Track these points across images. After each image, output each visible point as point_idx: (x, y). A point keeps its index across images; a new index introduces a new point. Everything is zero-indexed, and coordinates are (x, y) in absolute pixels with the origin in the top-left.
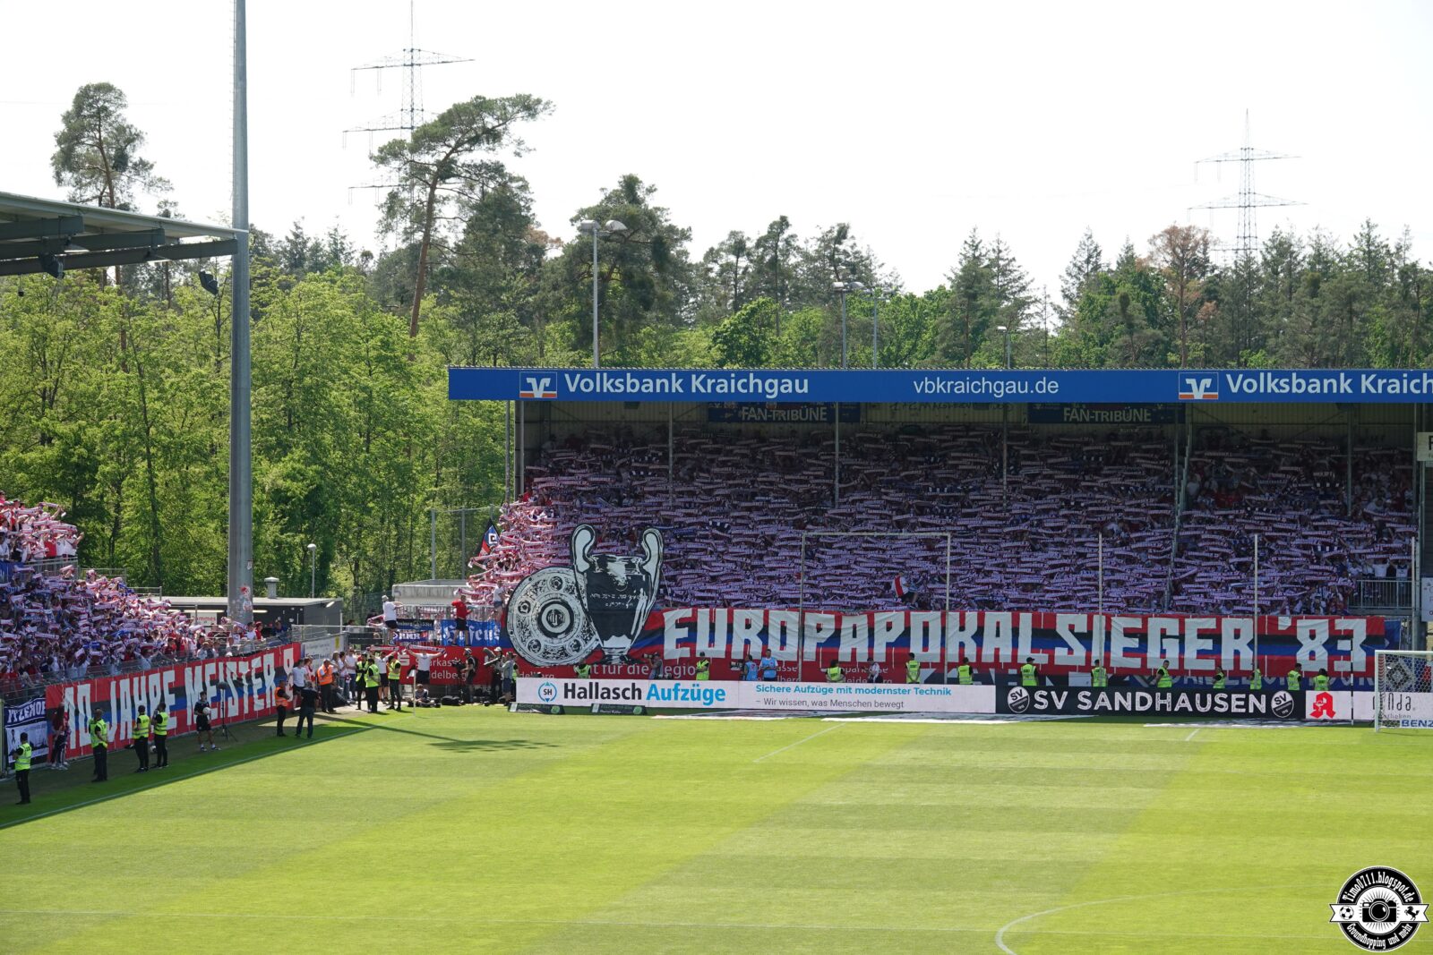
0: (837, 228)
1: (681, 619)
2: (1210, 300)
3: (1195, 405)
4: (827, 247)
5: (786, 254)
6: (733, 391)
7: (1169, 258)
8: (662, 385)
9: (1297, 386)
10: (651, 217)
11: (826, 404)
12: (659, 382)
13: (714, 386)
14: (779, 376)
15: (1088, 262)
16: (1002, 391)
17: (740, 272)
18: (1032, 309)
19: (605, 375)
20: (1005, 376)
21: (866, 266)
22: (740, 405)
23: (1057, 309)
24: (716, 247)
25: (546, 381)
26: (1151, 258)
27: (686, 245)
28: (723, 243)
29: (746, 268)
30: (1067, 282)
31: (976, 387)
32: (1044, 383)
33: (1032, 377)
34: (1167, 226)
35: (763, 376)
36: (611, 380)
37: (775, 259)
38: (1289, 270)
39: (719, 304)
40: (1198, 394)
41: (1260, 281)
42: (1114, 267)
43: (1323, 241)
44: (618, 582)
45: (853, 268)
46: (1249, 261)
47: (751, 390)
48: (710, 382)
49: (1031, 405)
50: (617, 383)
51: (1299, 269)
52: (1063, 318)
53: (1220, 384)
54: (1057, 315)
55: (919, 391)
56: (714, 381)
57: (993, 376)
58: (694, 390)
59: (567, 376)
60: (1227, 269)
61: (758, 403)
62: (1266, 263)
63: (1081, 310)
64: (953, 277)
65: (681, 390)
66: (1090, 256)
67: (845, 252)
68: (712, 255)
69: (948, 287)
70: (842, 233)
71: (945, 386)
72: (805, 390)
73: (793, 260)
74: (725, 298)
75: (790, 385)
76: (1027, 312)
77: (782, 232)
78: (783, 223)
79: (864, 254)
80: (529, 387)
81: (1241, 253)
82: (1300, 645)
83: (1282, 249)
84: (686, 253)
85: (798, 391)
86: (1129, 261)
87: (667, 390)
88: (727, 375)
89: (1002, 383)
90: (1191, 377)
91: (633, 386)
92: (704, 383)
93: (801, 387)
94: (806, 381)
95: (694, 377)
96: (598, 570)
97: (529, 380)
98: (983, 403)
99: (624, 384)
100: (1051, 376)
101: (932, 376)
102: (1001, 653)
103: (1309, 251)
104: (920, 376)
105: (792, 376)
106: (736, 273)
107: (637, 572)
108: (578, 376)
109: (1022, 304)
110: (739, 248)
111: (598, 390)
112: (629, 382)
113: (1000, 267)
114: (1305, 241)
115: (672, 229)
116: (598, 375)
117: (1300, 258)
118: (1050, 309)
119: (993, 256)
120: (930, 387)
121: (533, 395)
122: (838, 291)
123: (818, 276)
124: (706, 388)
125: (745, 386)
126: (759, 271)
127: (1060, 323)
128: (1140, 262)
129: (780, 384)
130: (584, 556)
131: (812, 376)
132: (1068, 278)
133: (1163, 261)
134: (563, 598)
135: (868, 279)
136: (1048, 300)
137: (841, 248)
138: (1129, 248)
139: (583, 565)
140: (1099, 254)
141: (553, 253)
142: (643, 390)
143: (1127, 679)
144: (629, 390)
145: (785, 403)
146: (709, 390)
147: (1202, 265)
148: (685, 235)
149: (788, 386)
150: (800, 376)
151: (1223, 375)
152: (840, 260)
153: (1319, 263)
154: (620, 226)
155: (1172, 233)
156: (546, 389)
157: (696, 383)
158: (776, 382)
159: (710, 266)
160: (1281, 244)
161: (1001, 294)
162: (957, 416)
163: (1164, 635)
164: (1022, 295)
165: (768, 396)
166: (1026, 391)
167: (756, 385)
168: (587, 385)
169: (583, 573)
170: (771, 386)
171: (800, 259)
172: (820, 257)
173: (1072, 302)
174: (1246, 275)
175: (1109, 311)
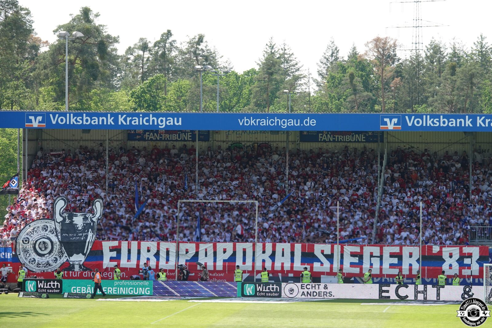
0: (198, 37)
1: (112, 247)
2: (397, 77)
3: (388, 132)
4: (192, 47)
5: (170, 50)
6: (141, 124)
7: (376, 54)
8: (103, 120)
9: (443, 123)
10: (98, 30)
11: (192, 132)
12: (101, 119)
13: (131, 121)
14: (166, 116)
15: (332, 56)
16: (286, 124)
17: (145, 60)
18: (302, 81)
19: (72, 115)
20: (287, 117)
21: (213, 58)
22: (145, 131)
23: (315, 81)
24: (132, 46)
25: (40, 118)
26: (366, 54)
27: (116, 45)
28: (136, 44)
29: (148, 58)
30: (320, 67)
31: (272, 122)
32: (308, 120)
33: (302, 117)
34: (375, 37)
35: (157, 116)
36: (75, 118)
37: (164, 54)
38: (439, 61)
39: (133, 77)
40: (391, 127)
41: (424, 67)
42: (346, 58)
43: (457, 46)
45: (206, 58)
46: (418, 56)
47: (151, 124)
48: (128, 119)
49: (301, 132)
50: (78, 119)
51: (445, 60)
52: (319, 86)
53: (402, 121)
54: (315, 85)
55: (241, 124)
56: (131, 118)
57: (281, 116)
58: (120, 123)
59: (51, 115)
60: (406, 60)
61: (155, 131)
62: (427, 57)
63: (328, 82)
64: (260, 64)
65: (113, 123)
66: (333, 53)
67: (202, 49)
68: (130, 50)
69: (257, 68)
70: (201, 39)
71: (255, 122)
72: (180, 123)
73: (174, 54)
74: (137, 74)
75: (172, 121)
76: (300, 82)
77: (168, 38)
78: (169, 33)
79: (212, 51)
80: (30, 121)
81: (414, 51)
82: (444, 261)
83: (436, 49)
84: (116, 50)
85: (176, 124)
86: (354, 55)
87: (105, 123)
88: (138, 115)
89: (286, 120)
90: (387, 117)
91: (87, 121)
92: (125, 120)
93: (178, 122)
94: (180, 119)
95: (120, 116)
97: (30, 117)
98: (276, 131)
99: (82, 120)
100: (312, 117)
101: (248, 116)
102: (285, 265)
103: (451, 51)
104: (242, 116)
105: (173, 116)
106: (143, 61)
108: (57, 115)
109: (297, 78)
110: (144, 47)
111: (68, 123)
112: (85, 119)
113: (285, 58)
114: (448, 46)
115: (109, 37)
116: (68, 115)
117: (445, 54)
118: (311, 81)
119: (281, 52)
120: (247, 122)
121: (32, 125)
122: (198, 71)
123: (187, 63)
124: (126, 122)
125: (148, 121)
126: (156, 60)
127: (317, 89)
128: (360, 57)
129: (166, 120)
131: (184, 116)
132: (321, 65)
133: (371, 56)
134: (48, 235)
135: (214, 65)
136: (311, 76)
137: (200, 47)
138: (354, 48)
140: (338, 51)
141: (44, 49)
142: (93, 123)
143: (353, 279)
144: (85, 123)
145: (169, 131)
146: (128, 124)
147: (392, 58)
148: (116, 40)
149: (171, 122)
150: (177, 116)
151: (404, 116)
152: (199, 54)
153: (455, 57)
154: (80, 34)
155: (377, 40)
156: (39, 122)
157: (121, 120)
158: (164, 119)
159: (129, 56)
160: (435, 47)
161: (286, 73)
162: (262, 138)
163: (372, 256)
164: (297, 73)
165: (160, 127)
166: (299, 124)
167: (153, 121)
168: (62, 120)
169: (59, 223)
170: (162, 121)
171: (177, 53)
172: (189, 52)
173: (323, 77)
174: (417, 64)
175: (343, 82)
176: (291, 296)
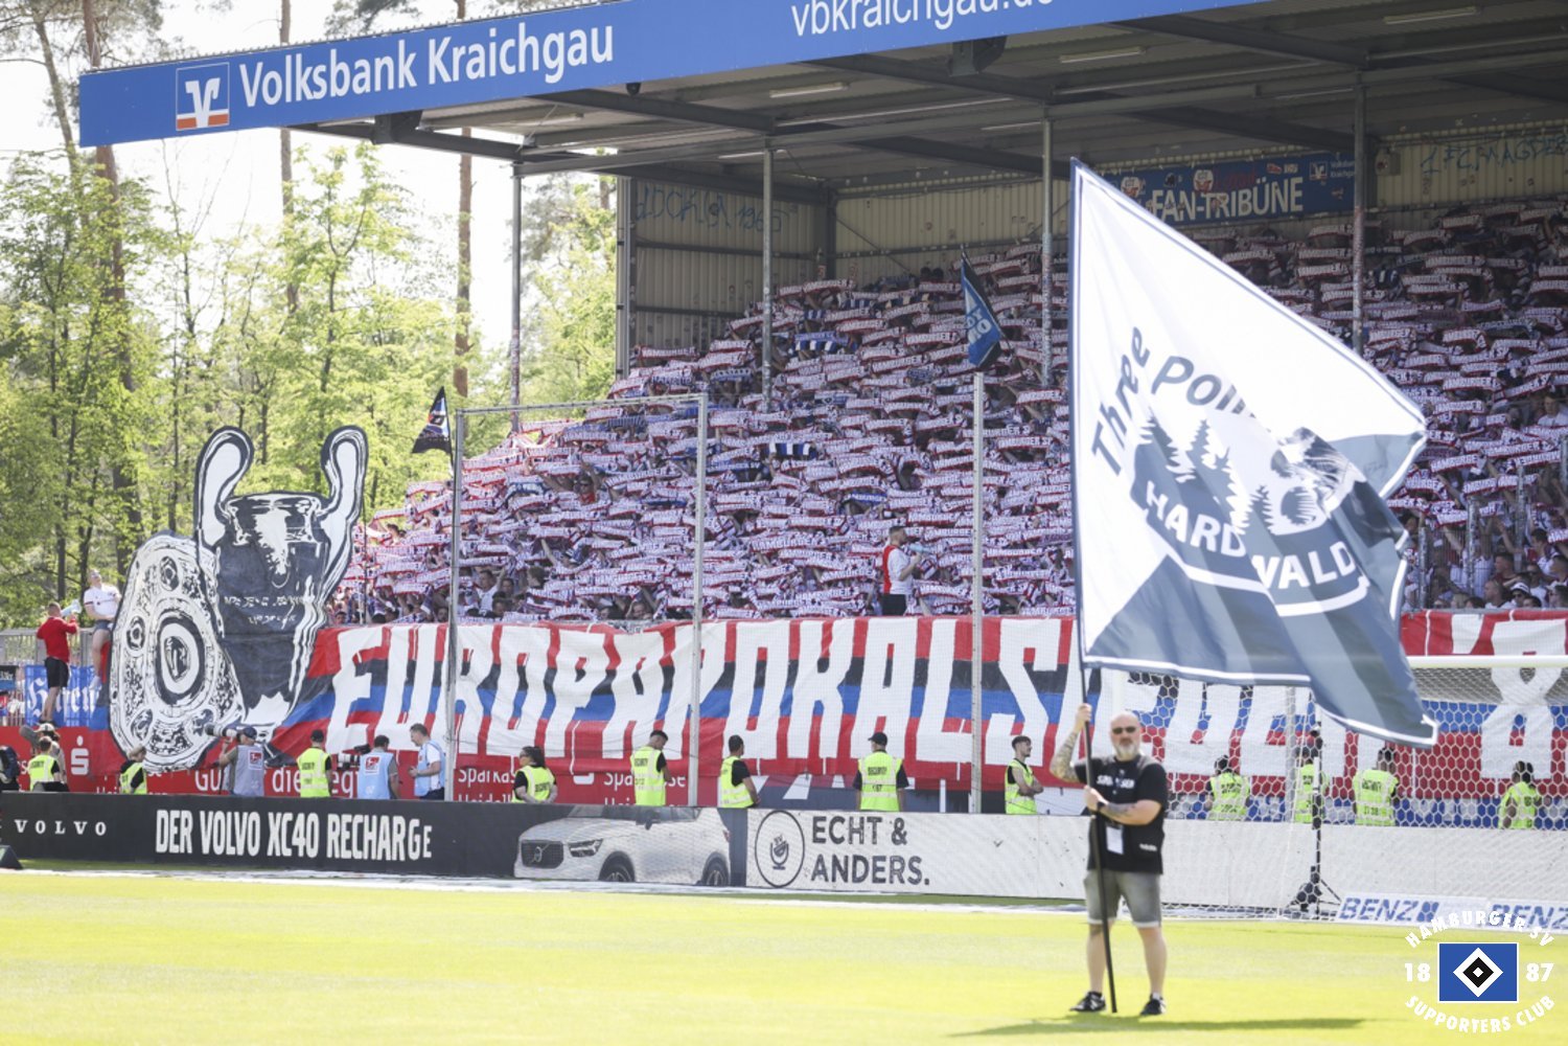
1: (363, 652)
44: (275, 564)
96: (241, 539)
107: (306, 536)
130: (216, 507)
139: (213, 530)
169: (213, 549)
176: (780, 877)
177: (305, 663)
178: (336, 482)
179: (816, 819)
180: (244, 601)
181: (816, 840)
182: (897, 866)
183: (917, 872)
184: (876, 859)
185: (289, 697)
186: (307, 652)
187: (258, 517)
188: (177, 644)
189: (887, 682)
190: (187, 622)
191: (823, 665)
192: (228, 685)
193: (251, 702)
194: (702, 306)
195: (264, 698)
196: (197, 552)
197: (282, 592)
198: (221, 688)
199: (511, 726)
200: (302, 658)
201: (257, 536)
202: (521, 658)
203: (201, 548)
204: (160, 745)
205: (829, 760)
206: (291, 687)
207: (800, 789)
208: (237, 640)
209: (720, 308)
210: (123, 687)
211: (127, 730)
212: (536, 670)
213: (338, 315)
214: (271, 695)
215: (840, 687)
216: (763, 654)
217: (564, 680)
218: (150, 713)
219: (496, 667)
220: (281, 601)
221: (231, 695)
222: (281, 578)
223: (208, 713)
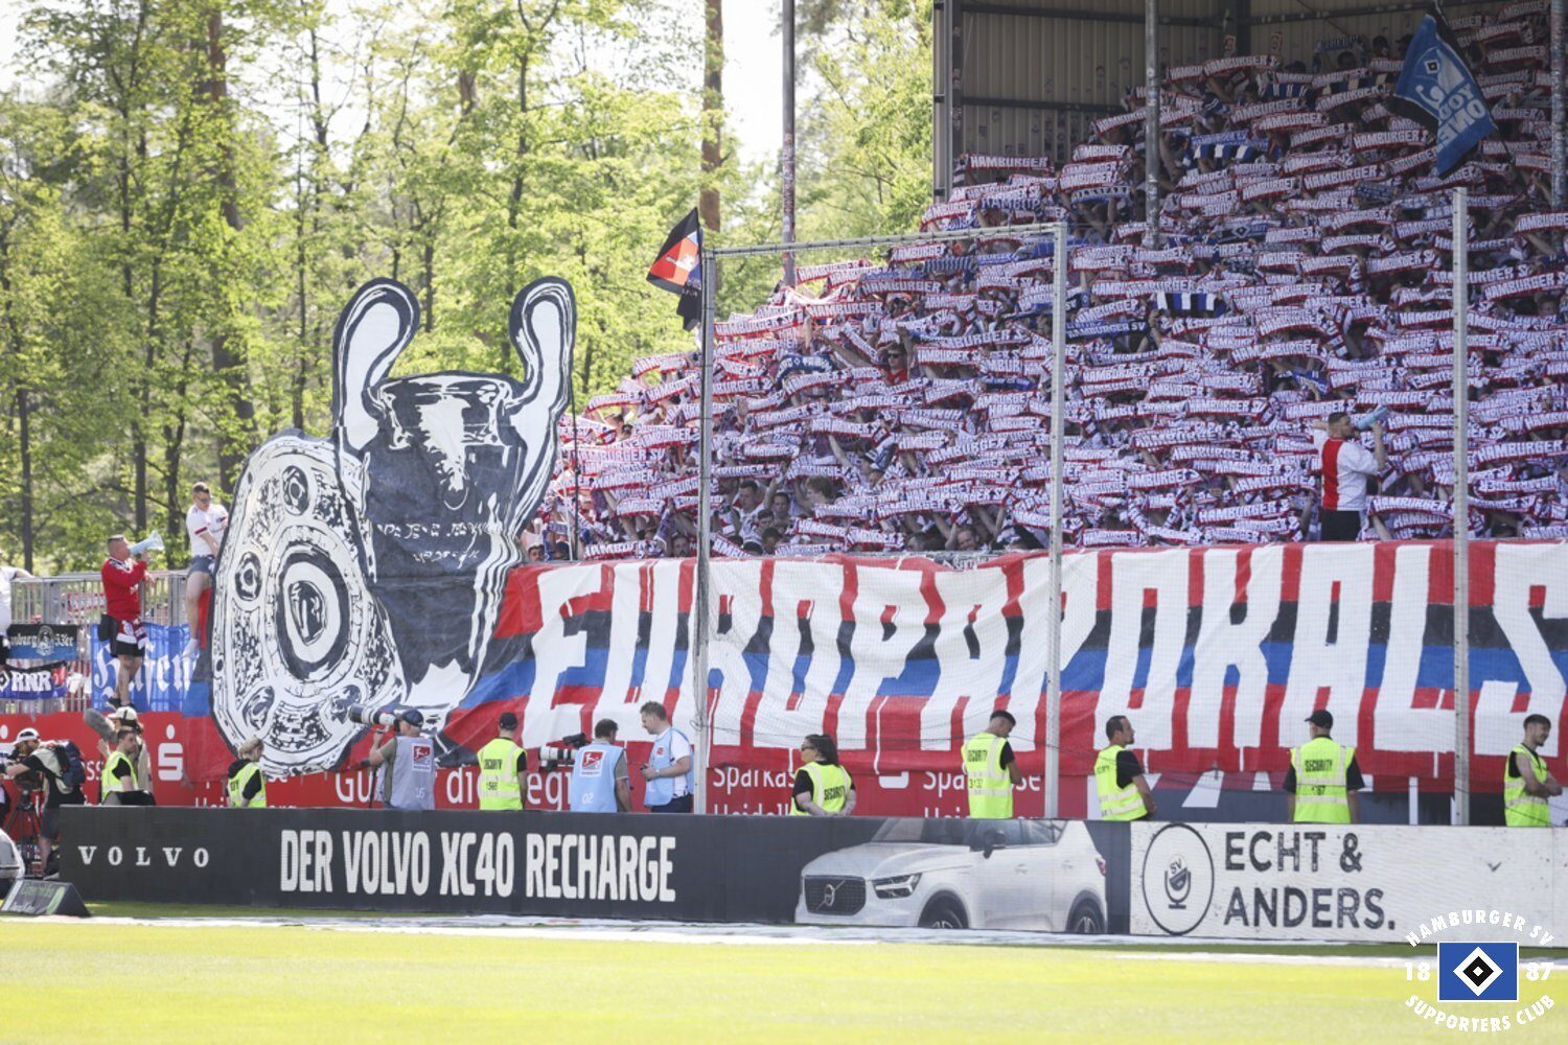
1: (574, 601)
44: (448, 476)
96: (401, 441)
107: (491, 436)
130: (364, 396)
134: (315, 537)
139: (361, 427)
169: (360, 455)
176: (1177, 920)
177: (491, 617)
178: (533, 360)
179: (1230, 836)
180: (405, 531)
181: (1231, 866)
182: (1349, 902)
183: (1379, 911)
184: (1317, 893)
185: (468, 667)
186: (494, 601)
187: (424, 409)
188: (307, 591)
189: (1332, 637)
190: (322, 560)
191: (1238, 613)
192: (381, 651)
193: (414, 674)
194: (1057, 97)
195: (432, 667)
196: (337, 459)
197: (458, 517)
198: (372, 654)
199: (791, 705)
200: (487, 612)
201: (422, 436)
202: (804, 607)
203: (342, 453)
204: (284, 737)
205: (1248, 750)
206: (471, 653)
207: (1206, 791)
208: (394, 585)
209: (1083, 99)
210: (231, 655)
211: (237, 716)
212: (826, 625)
213: (532, 116)
214: (443, 663)
215: (1263, 645)
216: (1150, 597)
217: (866, 639)
218: (270, 691)
219: (767, 622)
220: (459, 529)
221: (386, 664)
222: (456, 497)
223: (353, 690)
